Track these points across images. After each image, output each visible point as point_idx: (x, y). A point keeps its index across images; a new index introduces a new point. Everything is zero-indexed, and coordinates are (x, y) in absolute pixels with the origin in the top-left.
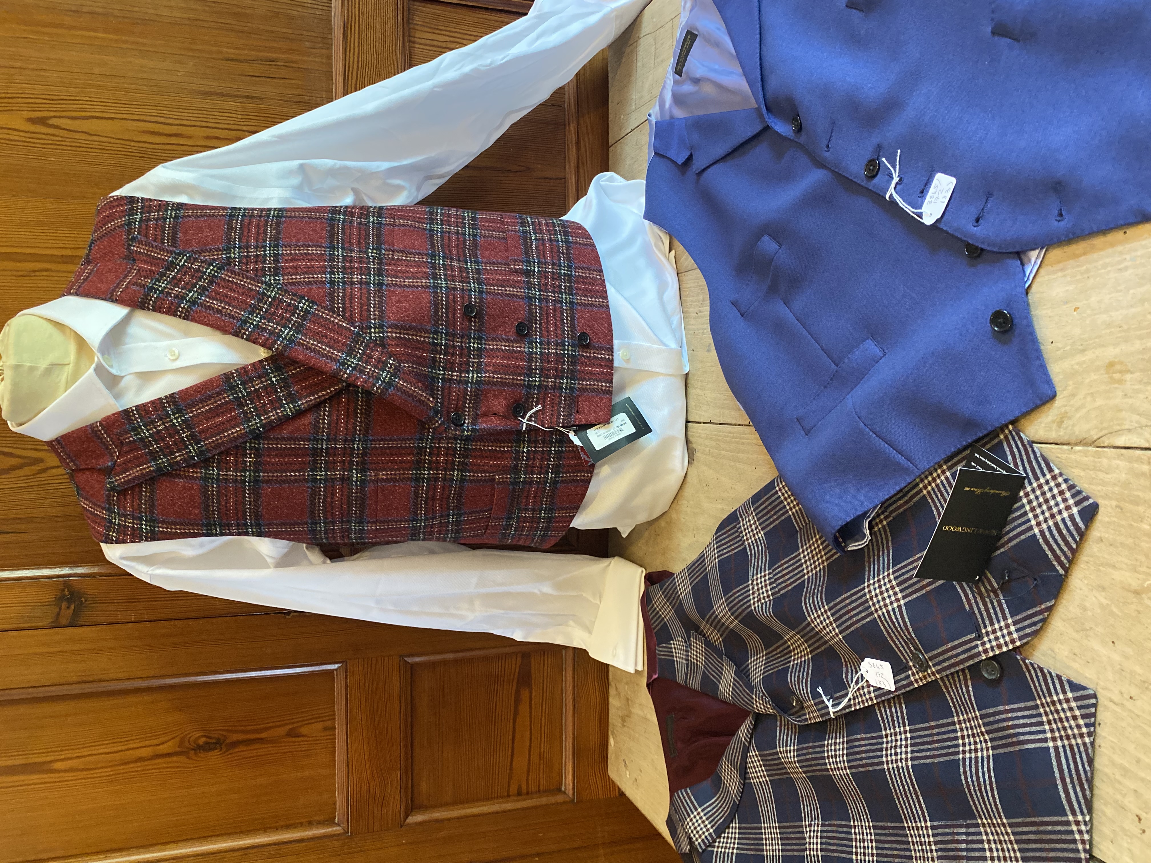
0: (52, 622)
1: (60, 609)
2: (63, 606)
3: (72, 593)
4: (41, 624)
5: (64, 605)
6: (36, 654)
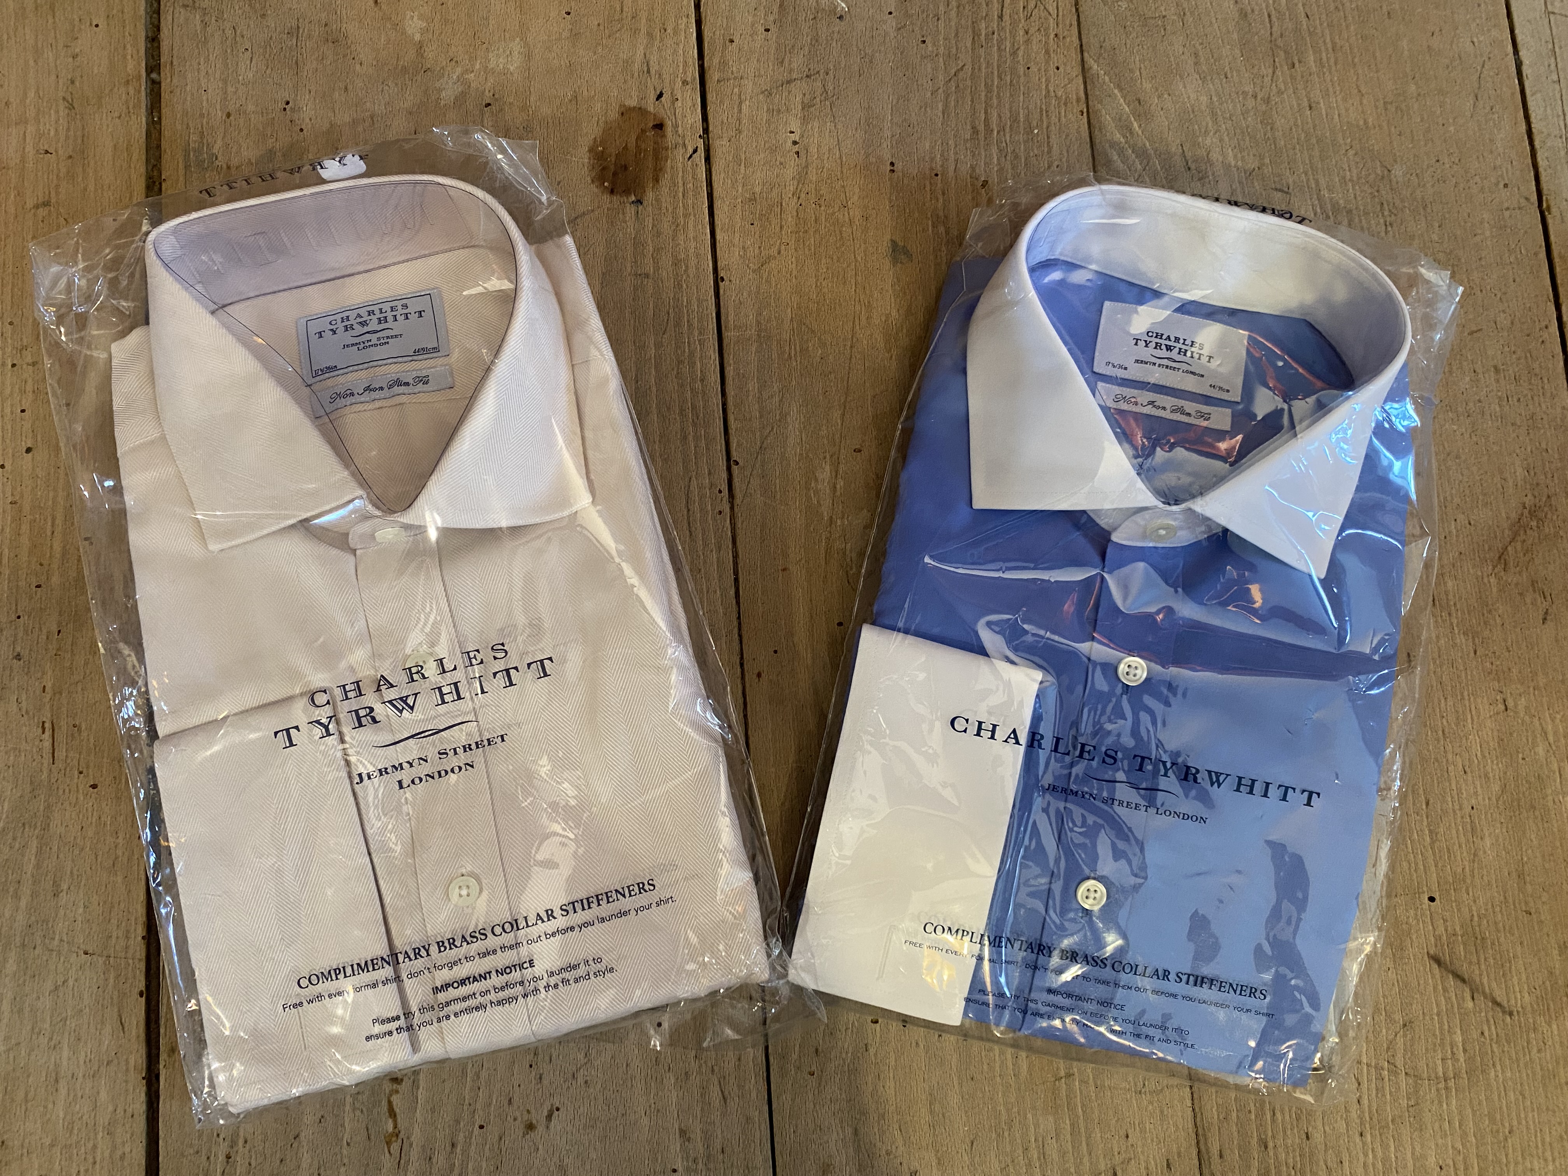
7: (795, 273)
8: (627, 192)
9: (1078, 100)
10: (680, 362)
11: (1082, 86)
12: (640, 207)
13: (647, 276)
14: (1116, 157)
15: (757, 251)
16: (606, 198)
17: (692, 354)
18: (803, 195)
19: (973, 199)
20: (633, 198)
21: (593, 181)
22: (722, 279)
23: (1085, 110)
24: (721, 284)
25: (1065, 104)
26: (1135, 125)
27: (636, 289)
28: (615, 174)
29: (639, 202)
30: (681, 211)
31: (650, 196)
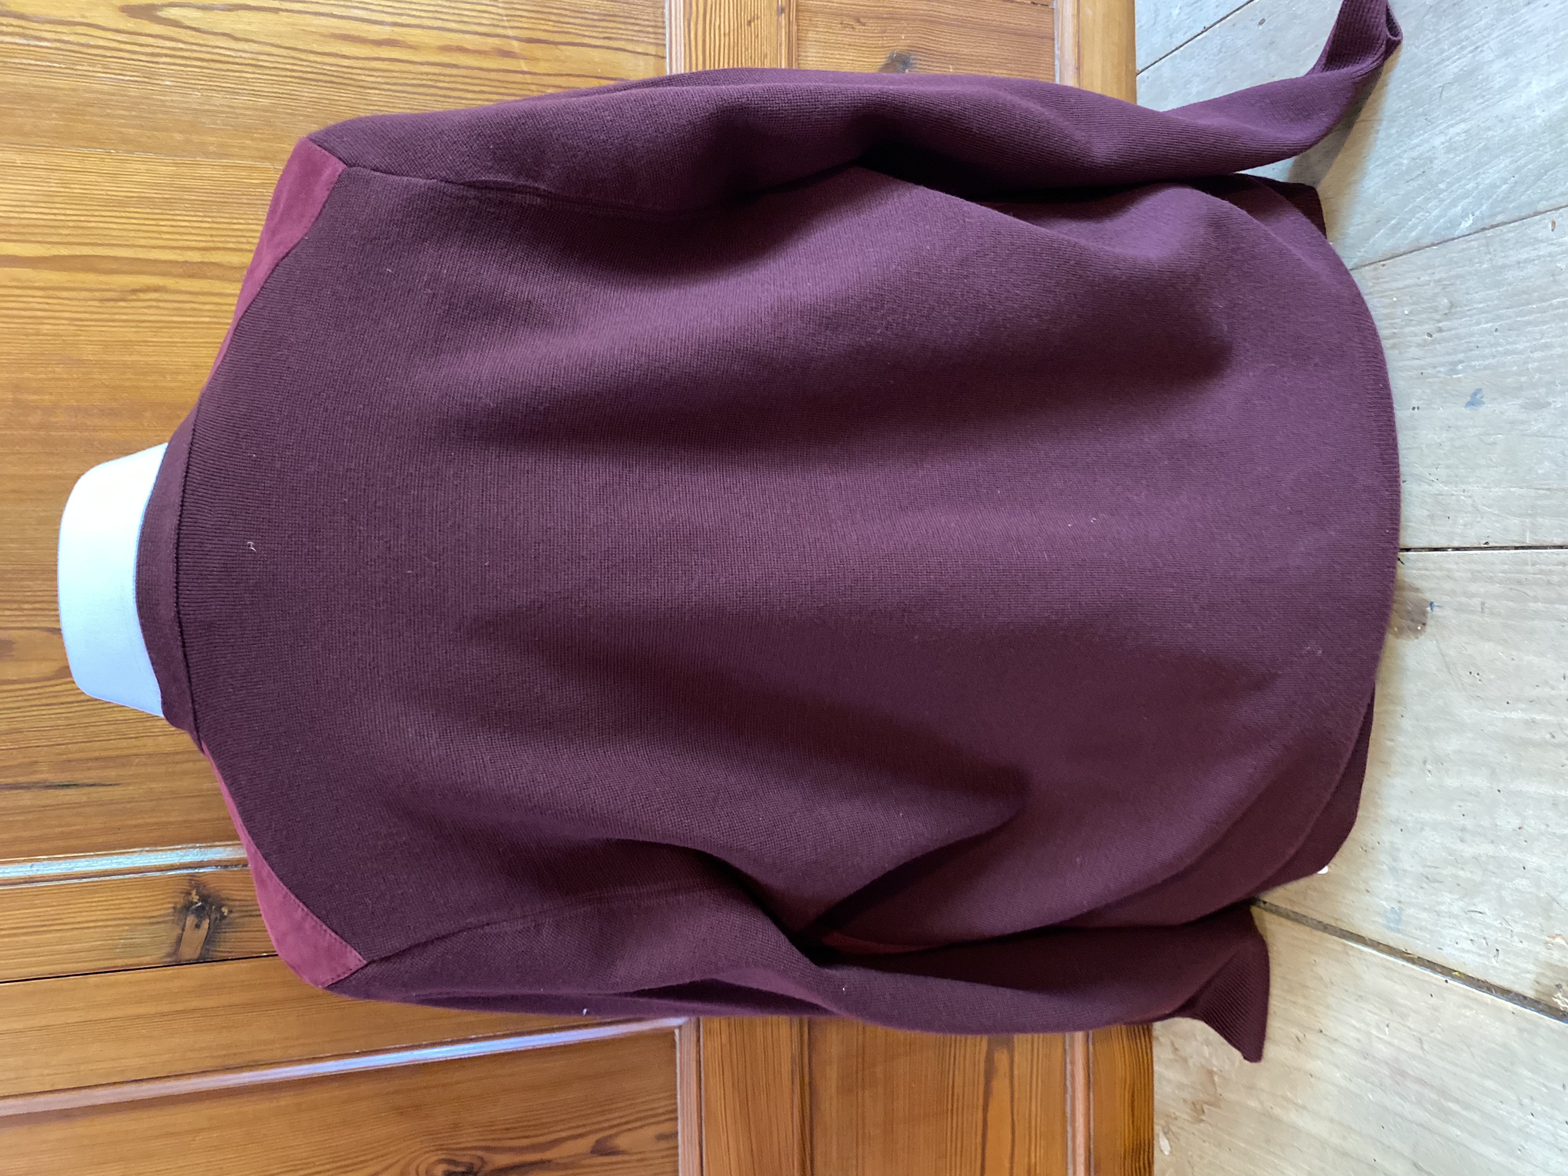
0: (169, 955)
1: (183, 930)
2: (188, 922)
3: (203, 898)
4: (147, 959)
5: (191, 920)
6: (138, 1017)
7: (1485, 485)
8: (1424, 613)
9: (1375, 269)
10: (1549, 583)
11: (1367, 268)
12: (1435, 604)
13: (1483, 604)
14: (1414, 234)
15: (1468, 515)
16: (1428, 629)
17: (1542, 572)
18: (1432, 478)
19: (1439, 343)
20: (1429, 609)
21: (1417, 638)
22: (1487, 543)
23: (1382, 263)
24: (1491, 545)
25: (1378, 279)
26: (1393, 222)
27: (1492, 614)
28: (1413, 620)
29: (1431, 604)
30: (1438, 573)
31: (1428, 596)
